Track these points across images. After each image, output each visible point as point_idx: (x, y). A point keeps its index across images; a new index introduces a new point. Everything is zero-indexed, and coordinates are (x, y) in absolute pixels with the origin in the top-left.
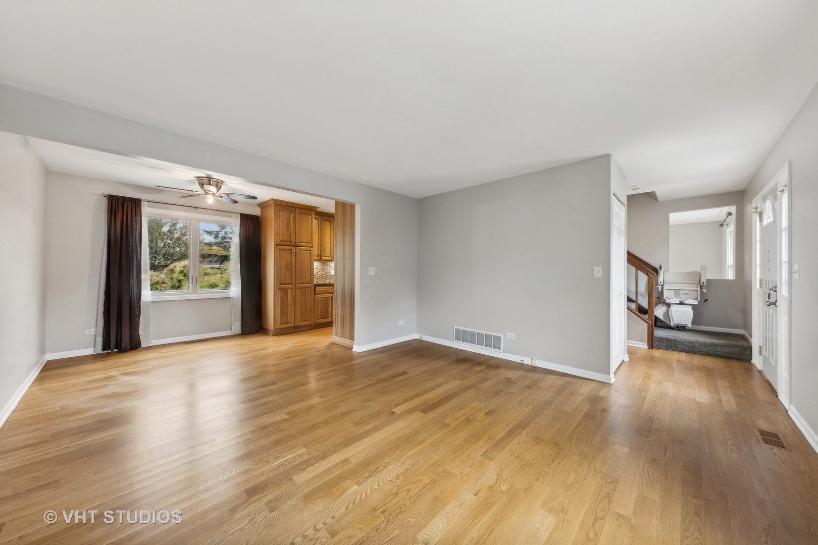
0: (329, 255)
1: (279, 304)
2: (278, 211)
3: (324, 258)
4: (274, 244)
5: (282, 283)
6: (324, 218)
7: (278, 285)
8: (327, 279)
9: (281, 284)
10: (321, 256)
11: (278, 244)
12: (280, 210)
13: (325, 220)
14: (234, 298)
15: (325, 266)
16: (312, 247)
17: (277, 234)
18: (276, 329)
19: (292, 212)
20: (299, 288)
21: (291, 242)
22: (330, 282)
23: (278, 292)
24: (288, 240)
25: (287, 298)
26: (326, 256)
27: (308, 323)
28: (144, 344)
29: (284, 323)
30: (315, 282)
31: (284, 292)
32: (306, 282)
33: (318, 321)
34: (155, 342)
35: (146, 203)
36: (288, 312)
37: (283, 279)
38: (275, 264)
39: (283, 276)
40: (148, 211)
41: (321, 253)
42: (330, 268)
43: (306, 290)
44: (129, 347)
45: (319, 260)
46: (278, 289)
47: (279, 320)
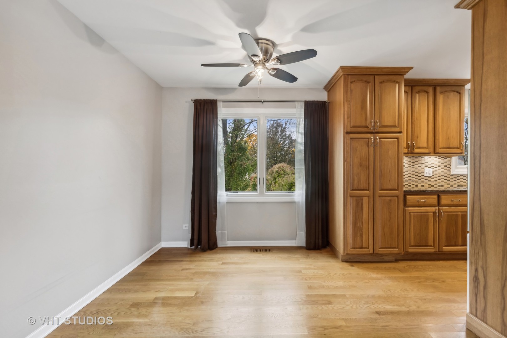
0: (425, 145)
1: (351, 218)
2: (349, 83)
3: (416, 150)
4: (344, 132)
5: (355, 187)
6: (417, 89)
7: (349, 191)
8: (419, 181)
9: (353, 190)
10: (412, 147)
11: (349, 131)
12: (351, 83)
13: (418, 92)
14: (299, 202)
15: (416, 163)
16: (400, 132)
17: (348, 118)
18: (347, 254)
19: (369, 83)
20: (379, 196)
21: (367, 127)
22: (423, 186)
23: (349, 200)
24: (364, 124)
25: (362, 210)
26: (419, 148)
27: (395, 251)
28: (220, 244)
29: (357, 246)
30: (406, 187)
31: (359, 201)
32: (390, 187)
33: (412, 250)
34: (230, 244)
35: (221, 103)
36: (364, 231)
37: (356, 182)
38: (345, 161)
39: (356, 178)
40: (223, 112)
41: (412, 142)
42: (423, 166)
43: (390, 200)
44: (207, 247)
45: (408, 153)
46: (349, 197)
47: (350, 241)
